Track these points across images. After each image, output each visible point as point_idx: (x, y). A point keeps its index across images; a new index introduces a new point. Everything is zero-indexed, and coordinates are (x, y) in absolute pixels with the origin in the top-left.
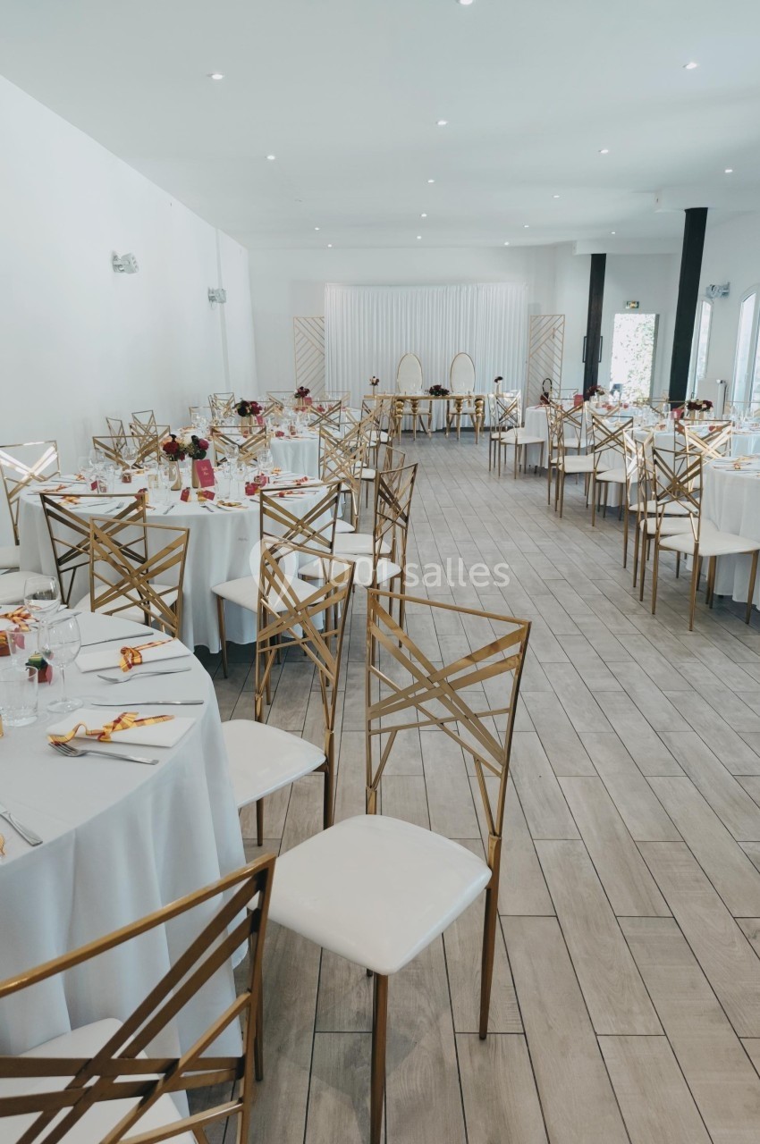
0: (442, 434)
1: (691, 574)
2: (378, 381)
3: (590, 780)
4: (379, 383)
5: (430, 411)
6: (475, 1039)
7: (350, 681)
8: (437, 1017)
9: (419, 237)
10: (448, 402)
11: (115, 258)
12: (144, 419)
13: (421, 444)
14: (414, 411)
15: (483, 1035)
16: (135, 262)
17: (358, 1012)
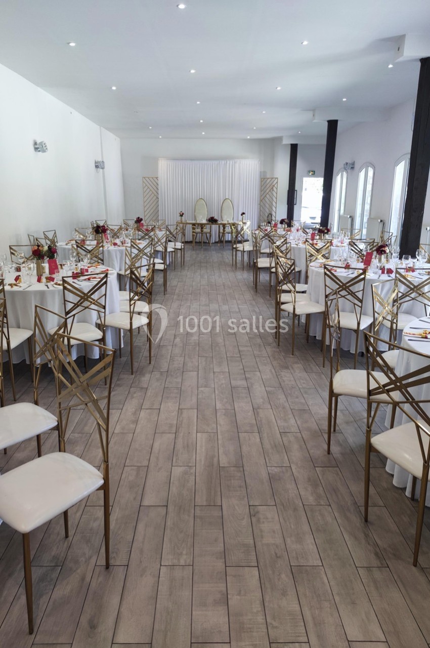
0: (216, 244)
1: (305, 324)
2: (183, 214)
3: (212, 434)
4: (184, 215)
5: (210, 231)
6: (103, 569)
7: (118, 382)
8: (90, 558)
9: (203, 133)
10: (219, 226)
11: (35, 144)
12: (50, 235)
13: (206, 250)
14: (202, 231)
15: (107, 566)
16: (46, 146)
17: (54, 556)
